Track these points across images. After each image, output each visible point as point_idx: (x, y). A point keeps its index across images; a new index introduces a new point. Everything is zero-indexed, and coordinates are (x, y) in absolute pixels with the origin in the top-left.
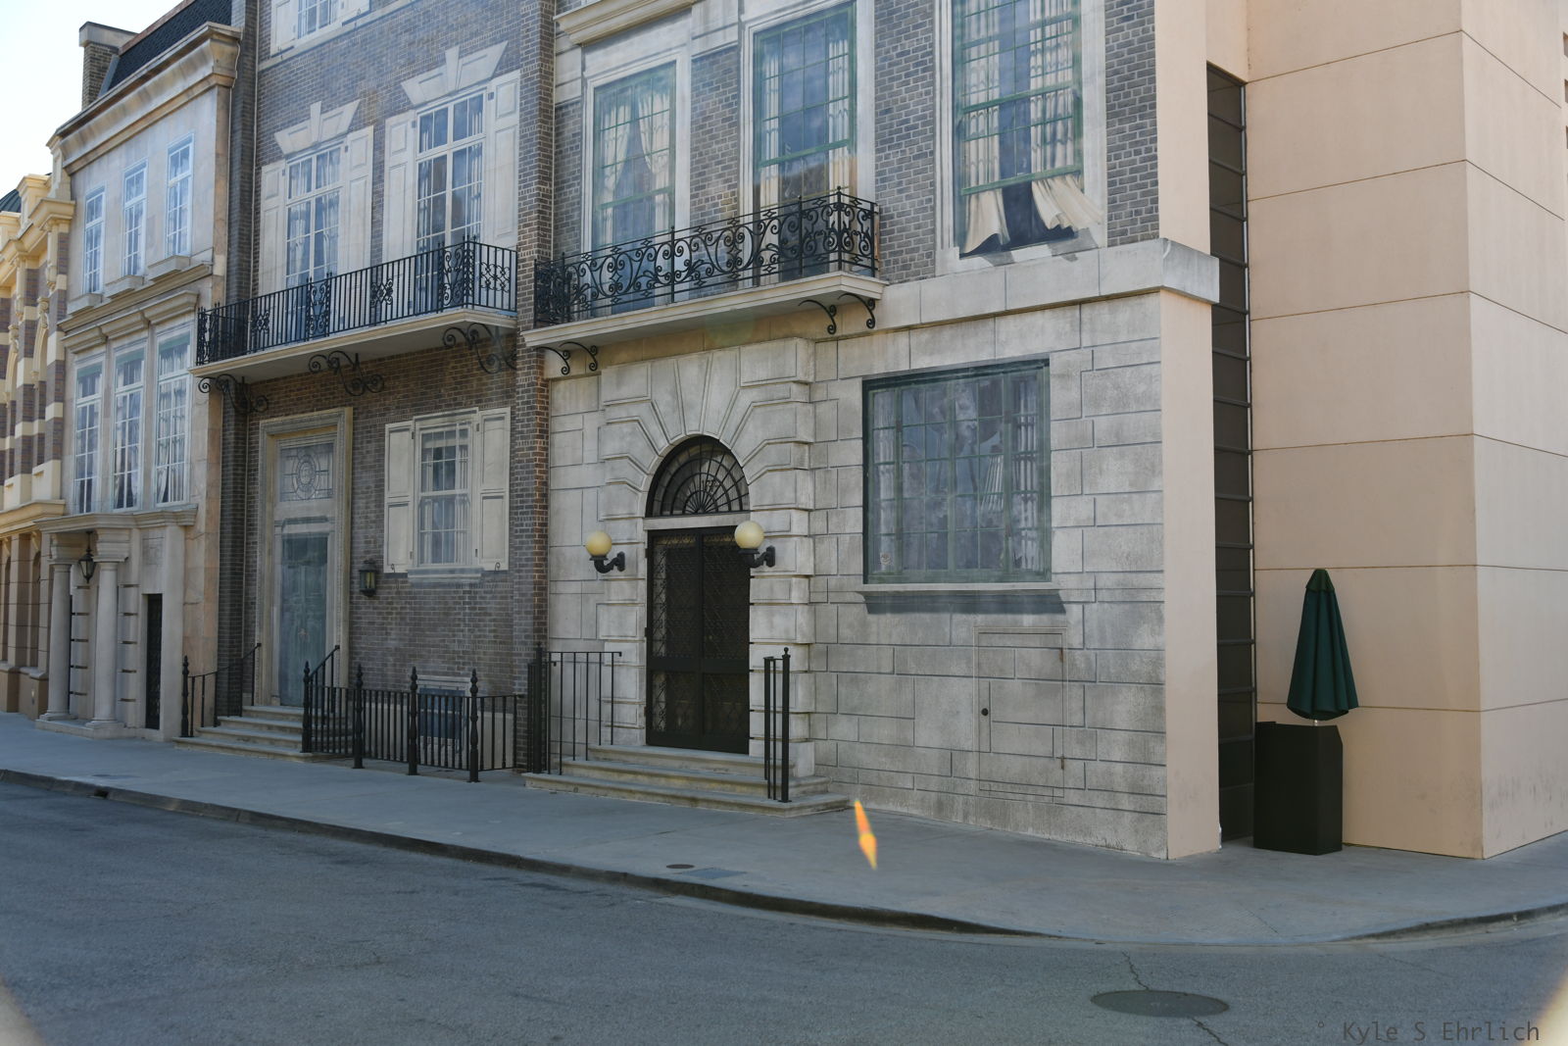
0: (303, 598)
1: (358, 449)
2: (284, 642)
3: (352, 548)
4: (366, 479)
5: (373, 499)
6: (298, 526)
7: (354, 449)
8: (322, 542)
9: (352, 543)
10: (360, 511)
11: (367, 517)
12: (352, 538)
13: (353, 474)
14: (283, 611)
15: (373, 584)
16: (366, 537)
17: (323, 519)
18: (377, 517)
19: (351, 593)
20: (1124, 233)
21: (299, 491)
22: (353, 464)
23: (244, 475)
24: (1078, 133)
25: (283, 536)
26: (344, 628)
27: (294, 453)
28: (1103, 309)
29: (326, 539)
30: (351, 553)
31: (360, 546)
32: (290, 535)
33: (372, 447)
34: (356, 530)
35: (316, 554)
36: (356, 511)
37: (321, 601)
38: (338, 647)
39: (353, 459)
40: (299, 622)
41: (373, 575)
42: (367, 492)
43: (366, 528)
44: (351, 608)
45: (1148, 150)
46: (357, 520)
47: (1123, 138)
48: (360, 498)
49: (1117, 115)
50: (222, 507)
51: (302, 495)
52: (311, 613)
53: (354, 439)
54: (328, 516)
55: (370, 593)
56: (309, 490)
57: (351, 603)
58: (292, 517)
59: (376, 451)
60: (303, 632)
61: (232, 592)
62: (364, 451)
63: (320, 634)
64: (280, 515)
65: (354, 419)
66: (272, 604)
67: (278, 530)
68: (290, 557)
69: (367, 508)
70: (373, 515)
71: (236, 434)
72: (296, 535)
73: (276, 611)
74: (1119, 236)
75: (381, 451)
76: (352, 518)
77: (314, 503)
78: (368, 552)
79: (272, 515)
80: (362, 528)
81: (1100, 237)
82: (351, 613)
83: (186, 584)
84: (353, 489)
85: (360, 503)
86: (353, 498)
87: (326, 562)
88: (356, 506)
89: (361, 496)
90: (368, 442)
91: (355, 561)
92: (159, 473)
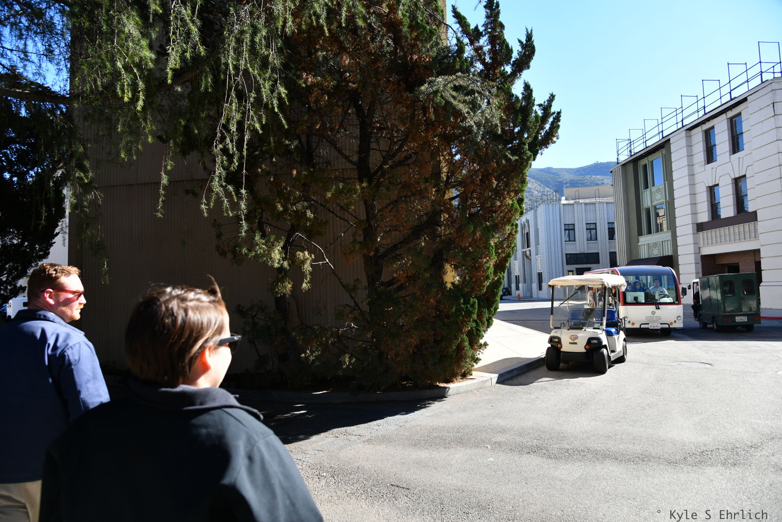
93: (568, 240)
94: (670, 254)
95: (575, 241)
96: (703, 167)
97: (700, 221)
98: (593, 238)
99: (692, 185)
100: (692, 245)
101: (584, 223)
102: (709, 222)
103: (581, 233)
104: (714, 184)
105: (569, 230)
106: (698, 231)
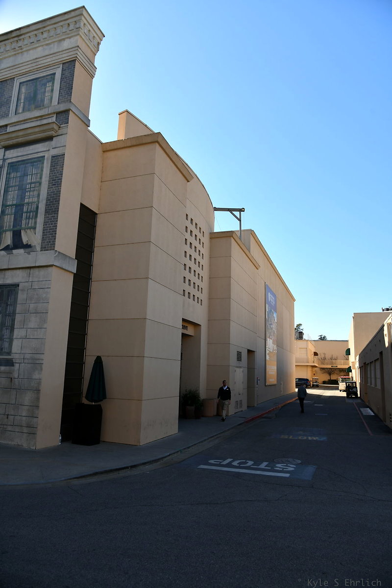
20: (45, 248)
24: (36, 216)
28: (36, 270)
45: (55, 224)
47: (49, 219)
49: (47, 212)
74: (44, 248)
81: (38, 248)
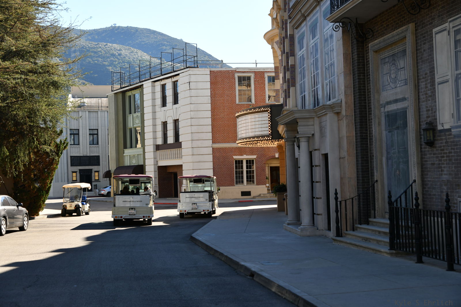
0: (397, 151)
1: (419, 49)
2: (389, 179)
3: (419, 115)
4: (424, 68)
5: (429, 81)
6: (392, 105)
7: (417, 50)
8: (404, 113)
9: (419, 112)
10: (423, 90)
11: (426, 94)
12: (419, 109)
13: (417, 67)
14: (388, 159)
15: (432, 138)
16: (427, 107)
17: (404, 99)
18: (432, 92)
19: (421, 145)
21: (391, 84)
22: (417, 60)
23: (364, 79)
25: (385, 113)
26: (417, 168)
27: (387, 60)
29: (406, 111)
30: (420, 119)
31: (424, 114)
32: (388, 112)
33: (426, 46)
34: (421, 103)
35: (401, 122)
36: (420, 91)
37: (406, 151)
38: (415, 181)
39: (417, 57)
40: (396, 166)
41: (431, 132)
42: (426, 77)
43: (426, 101)
44: (422, 155)
46: (421, 97)
48: (422, 82)
50: (354, 99)
51: (392, 85)
52: (401, 160)
53: (417, 44)
54: (406, 97)
55: (431, 144)
56: (395, 82)
57: (421, 151)
58: (389, 100)
59: (429, 49)
60: (398, 172)
61: (361, 150)
62: (422, 50)
63: (407, 173)
64: (383, 101)
65: (416, 30)
66: (382, 156)
67: (382, 109)
68: (389, 126)
69: (426, 87)
70: (429, 92)
71: (358, 54)
72: (391, 111)
73: (384, 159)
75: (431, 48)
76: (419, 96)
77: (398, 90)
78: (428, 117)
79: (379, 101)
80: (424, 102)
82: (422, 158)
83: (340, 147)
84: (418, 76)
85: (422, 85)
86: (418, 83)
87: (407, 126)
88: (420, 87)
89: (422, 80)
90: (424, 44)
91: (422, 124)
92: (327, 85)
93: (73, 143)
94: (142, 164)
95: (79, 144)
96: (160, 108)
97: (158, 144)
98: (94, 142)
99: (154, 119)
100: (153, 159)
101: (88, 129)
102: (162, 145)
103: (84, 138)
104: (165, 121)
105: (74, 134)
106: (156, 150)
